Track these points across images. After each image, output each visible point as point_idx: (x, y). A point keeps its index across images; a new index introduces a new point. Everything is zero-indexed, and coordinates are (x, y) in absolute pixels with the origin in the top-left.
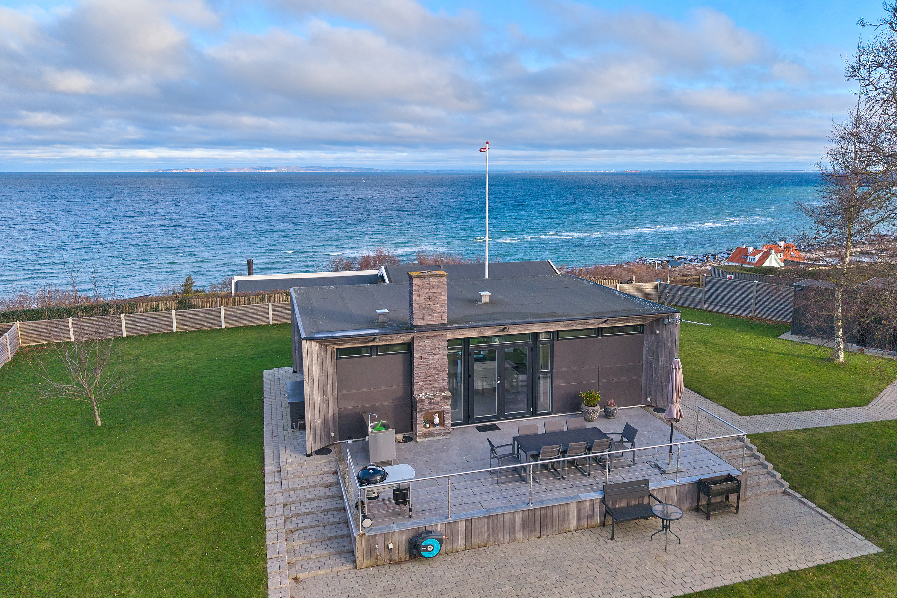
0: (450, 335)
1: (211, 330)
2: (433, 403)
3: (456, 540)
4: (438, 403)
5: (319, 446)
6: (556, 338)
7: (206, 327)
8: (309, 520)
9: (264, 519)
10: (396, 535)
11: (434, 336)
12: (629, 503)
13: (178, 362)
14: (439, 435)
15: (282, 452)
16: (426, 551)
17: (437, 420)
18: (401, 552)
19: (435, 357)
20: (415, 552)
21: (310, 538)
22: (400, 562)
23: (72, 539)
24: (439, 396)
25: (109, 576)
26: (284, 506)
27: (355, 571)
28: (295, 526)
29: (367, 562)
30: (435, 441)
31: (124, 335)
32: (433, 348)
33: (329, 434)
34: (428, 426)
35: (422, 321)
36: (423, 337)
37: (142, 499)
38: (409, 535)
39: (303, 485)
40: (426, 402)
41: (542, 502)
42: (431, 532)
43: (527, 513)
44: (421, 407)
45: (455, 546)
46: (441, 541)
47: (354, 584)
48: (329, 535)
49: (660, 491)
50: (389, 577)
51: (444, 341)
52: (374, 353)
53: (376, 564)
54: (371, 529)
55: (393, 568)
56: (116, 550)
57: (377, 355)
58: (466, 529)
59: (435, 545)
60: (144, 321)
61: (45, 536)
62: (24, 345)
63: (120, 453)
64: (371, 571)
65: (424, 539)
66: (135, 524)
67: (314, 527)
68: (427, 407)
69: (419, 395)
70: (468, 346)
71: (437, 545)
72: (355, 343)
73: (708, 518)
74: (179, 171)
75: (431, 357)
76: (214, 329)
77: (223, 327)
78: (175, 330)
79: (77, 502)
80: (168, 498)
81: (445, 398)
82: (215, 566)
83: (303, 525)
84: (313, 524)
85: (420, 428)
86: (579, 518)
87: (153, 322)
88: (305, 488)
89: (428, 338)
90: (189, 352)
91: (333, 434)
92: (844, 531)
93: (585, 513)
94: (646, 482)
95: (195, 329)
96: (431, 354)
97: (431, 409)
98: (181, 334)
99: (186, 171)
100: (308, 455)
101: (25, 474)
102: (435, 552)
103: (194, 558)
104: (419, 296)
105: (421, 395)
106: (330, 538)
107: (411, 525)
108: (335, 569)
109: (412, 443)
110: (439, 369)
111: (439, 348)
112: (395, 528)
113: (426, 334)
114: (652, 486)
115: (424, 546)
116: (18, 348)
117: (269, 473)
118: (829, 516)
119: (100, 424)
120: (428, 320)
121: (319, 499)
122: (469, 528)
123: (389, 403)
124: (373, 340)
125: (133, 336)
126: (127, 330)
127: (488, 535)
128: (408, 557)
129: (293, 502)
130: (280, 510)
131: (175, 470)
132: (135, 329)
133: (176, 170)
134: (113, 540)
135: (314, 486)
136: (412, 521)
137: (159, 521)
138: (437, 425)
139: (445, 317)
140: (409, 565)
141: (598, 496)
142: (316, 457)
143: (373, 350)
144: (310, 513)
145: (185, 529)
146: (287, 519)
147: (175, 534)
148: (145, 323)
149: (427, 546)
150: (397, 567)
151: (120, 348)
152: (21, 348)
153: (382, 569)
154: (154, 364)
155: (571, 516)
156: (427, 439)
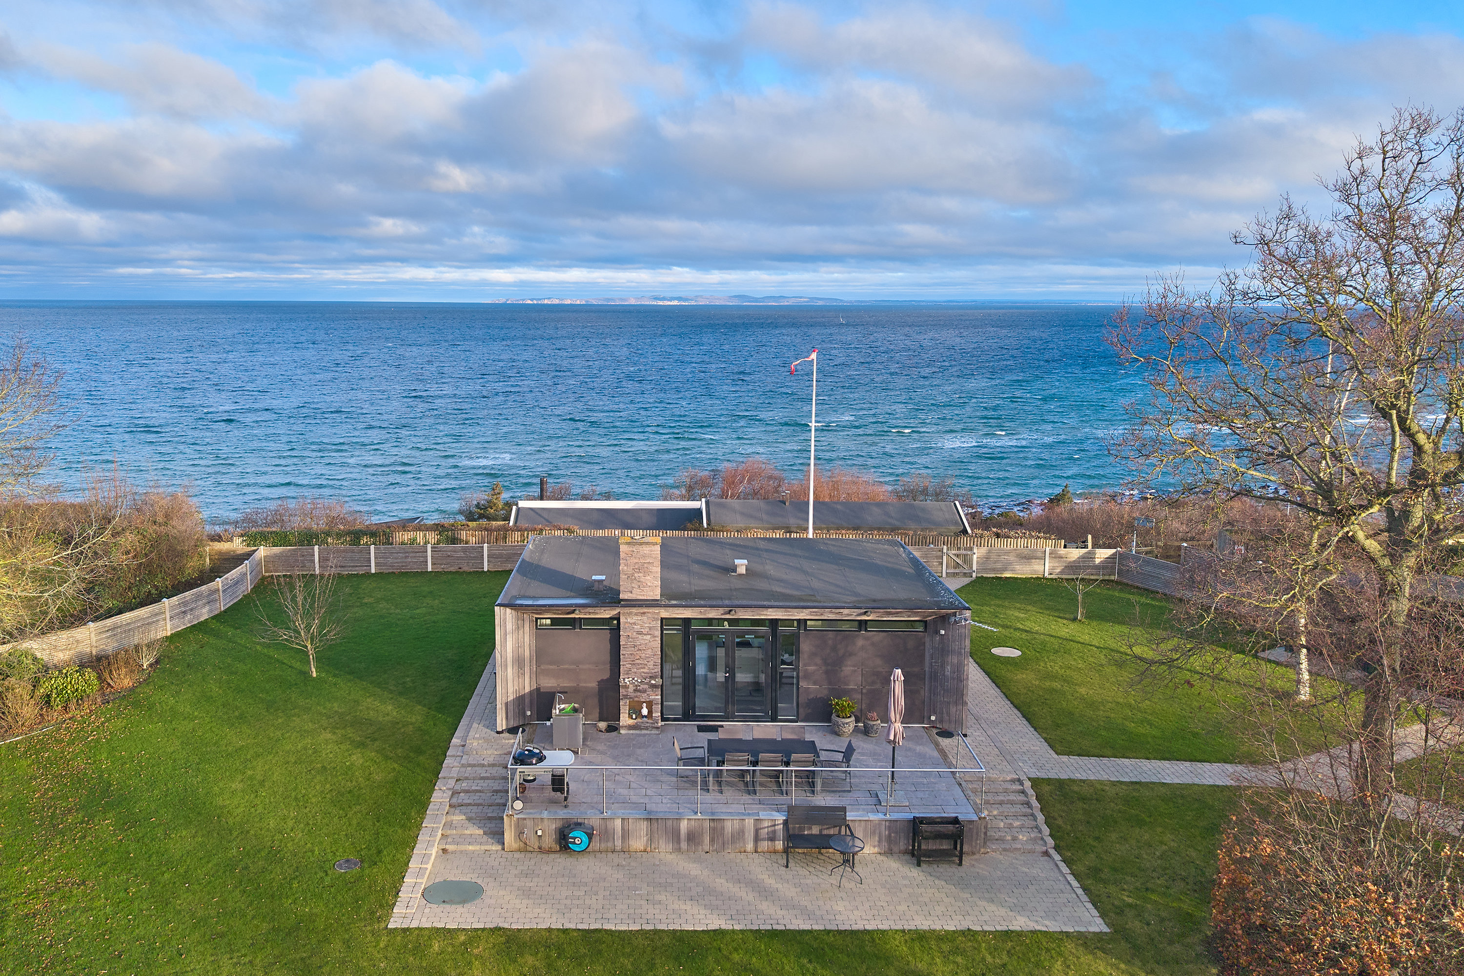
0: (665, 613)
1: (470, 573)
2: (639, 691)
3: (611, 839)
4: (644, 691)
5: (512, 724)
6: (802, 627)
7: (466, 568)
8: (475, 798)
9: (433, 790)
10: (546, 822)
11: (644, 613)
12: (821, 831)
13: (418, 611)
14: (647, 728)
15: (475, 725)
16: (574, 843)
17: (645, 711)
18: (550, 841)
19: (645, 637)
20: (563, 842)
21: (470, 815)
22: (550, 851)
23: (262, 783)
24: (647, 684)
25: (284, 819)
26: (457, 780)
27: (503, 852)
28: (460, 801)
29: (515, 846)
30: (640, 735)
31: (373, 571)
32: (642, 626)
33: (525, 713)
34: (634, 716)
35: (630, 595)
36: (631, 613)
37: (331, 756)
38: (559, 824)
39: (483, 762)
40: (631, 689)
41: (713, 814)
42: (580, 824)
43: (693, 822)
44: (625, 693)
45: (610, 844)
46: (590, 836)
47: (497, 863)
48: (489, 815)
49: (863, 823)
50: (533, 862)
51: (655, 619)
52: (577, 626)
53: (524, 849)
54: (521, 812)
55: (540, 856)
56: (296, 799)
57: (581, 628)
58: (623, 829)
59: (584, 839)
60: (395, 555)
61: (240, 777)
62: (267, 574)
63: (324, 708)
64: (517, 855)
65: (572, 830)
66: (318, 777)
67: (478, 805)
68: (633, 695)
69: (625, 680)
70: (689, 627)
71: (585, 838)
72: (555, 614)
73: (919, 865)
74: (535, 302)
75: (640, 636)
76: (474, 572)
77: (486, 569)
78: (430, 569)
79: (274, 751)
80: (354, 757)
81: (654, 686)
82: (374, 825)
83: (469, 801)
84: (478, 802)
85: (625, 719)
86: (757, 839)
87: (406, 557)
88: (483, 765)
89: (636, 614)
90: (435, 600)
91: (529, 713)
92: (1080, 904)
93: (764, 833)
94: (844, 809)
95: (452, 569)
96: (640, 633)
97: (636, 697)
98: (436, 574)
99: (546, 302)
100: (498, 733)
101: (237, 718)
102: (583, 847)
103: (359, 815)
104: (627, 565)
105: (627, 680)
106: (490, 818)
107: (562, 814)
108: (484, 848)
109: (614, 734)
110: (649, 652)
111: (650, 628)
112: (545, 815)
113: (634, 610)
114: (850, 816)
115: (572, 838)
116: (260, 577)
117: (456, 746)
118: (1075, 884)
119: (314, 675)
120: (637, 595)
121: (494, 778)
122: (626, 828)
123: (593, 685)
124: (573, 612)
125: (381, 573)
126: (377, 564)
127: (647, 840)
128: (558, 848)
129: (467, 778)
130: (452, 782)
131: (369, 731)
132: (385, 564)
133: (531, 300)
134: (295, 789)
135: (493, 765)
136: (565, 811)
137: (340, 778)
138: (645, 717)
139: (658, 591)
140: (557, 855)
141: (780, 818)
142: (506, 735)
143: (573, 623)
144: (480, 791)
145: (360, 788)
146: (455, 793)
147: (350, 792)
148: (396, 558)
149: (574, 838)
150: (544, 856)
151: (364, 586)
152: (264, 578)
153: (529, 855)
154: (392, 611)
155: (747, 834)
156: (631, 732)
